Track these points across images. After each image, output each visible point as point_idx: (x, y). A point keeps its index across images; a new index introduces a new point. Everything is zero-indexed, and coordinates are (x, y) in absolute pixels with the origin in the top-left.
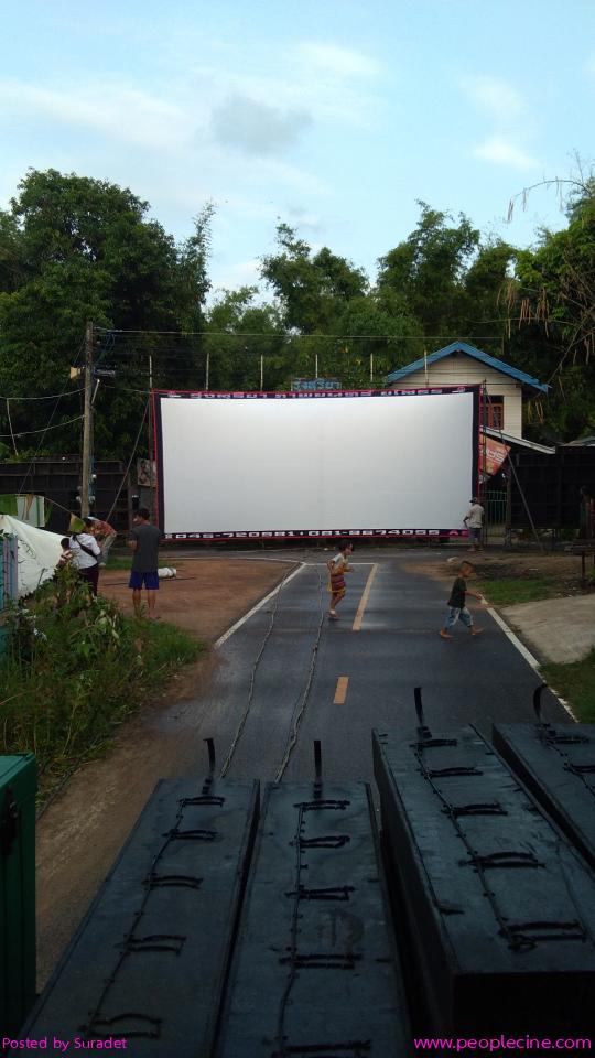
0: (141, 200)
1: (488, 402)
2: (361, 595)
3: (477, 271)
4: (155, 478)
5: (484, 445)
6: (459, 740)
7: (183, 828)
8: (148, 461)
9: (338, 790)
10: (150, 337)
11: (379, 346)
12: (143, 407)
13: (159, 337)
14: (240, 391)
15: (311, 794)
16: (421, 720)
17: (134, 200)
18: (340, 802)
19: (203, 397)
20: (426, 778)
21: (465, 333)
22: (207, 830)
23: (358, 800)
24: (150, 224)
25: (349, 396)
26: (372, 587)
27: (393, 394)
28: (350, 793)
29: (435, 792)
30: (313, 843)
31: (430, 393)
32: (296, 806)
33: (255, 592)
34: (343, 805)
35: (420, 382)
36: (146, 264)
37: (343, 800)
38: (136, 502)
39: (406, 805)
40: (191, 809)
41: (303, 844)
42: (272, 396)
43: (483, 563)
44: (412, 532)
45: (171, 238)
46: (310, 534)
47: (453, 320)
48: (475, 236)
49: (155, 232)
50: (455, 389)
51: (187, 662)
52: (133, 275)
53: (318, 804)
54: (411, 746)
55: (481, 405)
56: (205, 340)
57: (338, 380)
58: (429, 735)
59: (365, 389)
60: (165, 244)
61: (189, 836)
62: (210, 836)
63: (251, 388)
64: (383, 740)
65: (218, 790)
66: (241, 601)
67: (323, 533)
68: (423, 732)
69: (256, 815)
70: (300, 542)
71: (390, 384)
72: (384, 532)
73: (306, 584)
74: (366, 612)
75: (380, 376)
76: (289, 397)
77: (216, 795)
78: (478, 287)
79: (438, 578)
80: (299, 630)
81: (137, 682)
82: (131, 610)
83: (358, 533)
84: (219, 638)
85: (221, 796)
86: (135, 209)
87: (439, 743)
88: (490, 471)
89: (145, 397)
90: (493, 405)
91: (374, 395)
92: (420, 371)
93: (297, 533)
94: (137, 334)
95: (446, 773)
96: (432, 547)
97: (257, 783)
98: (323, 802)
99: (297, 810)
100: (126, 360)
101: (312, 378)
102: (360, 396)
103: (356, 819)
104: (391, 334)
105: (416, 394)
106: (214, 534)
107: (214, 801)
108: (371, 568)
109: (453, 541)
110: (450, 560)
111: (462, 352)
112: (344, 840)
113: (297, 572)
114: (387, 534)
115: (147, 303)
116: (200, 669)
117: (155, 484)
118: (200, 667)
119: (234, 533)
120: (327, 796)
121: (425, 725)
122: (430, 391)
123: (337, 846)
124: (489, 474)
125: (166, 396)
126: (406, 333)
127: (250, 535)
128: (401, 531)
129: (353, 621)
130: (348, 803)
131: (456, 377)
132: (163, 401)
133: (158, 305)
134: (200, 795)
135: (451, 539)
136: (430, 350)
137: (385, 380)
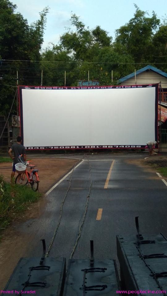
0: (13, 4)
1: (162, 91)
2: (108, 173)
3: (158, 36)
4: (19, 123)
5: (160, 109)
6: (156, 241)
7: (31, 281)
8: (16, 116)
9: (101, 263)
10: (17, 62)
11: (115, 67)
12: (14, 93)
13: (21, 63)
14: (56, 86)
15: (89, 265)
16: (138, 231)
17: (10, 4)
18: (102, 269)
19: (40, 89)
20: (142, 259)
21: (152, 62)
22: (42, 282)
23: (110, 268)
24: (17, 14)
25: (102, 88)
26: (112, 170)
27: (121, 88)
28: (107, 265)
29: (147, 266)
30: (90, 288)
31: (137, 87)
32: (82, 270)
33: (62, 172)
34: (104, 270)
35: (133, 82)
36: (15, 31)
37: (103, 267)
38: (11, 133)
39: (133, 272)
40: (35, 272)
41: (86, 289)
42: (69, 88)
43: (160, 160)
44: (129, 146)
45: (26, 20)
46: (86, 147)
47: (147, 56)
48: (158, 21)
49: (19, 18)
50: (148, 85)
51: (33, 202)
52: (10, 36)
53: (92, 270)
54: (134, 244)
55: (159, 92)
56: (41, 64)
57: (98, 82)
58: (142, 238)
59: (110, 86)
60: (24, 23)
61: (34, 285)
62: (43, 285)
63: (61, 85)
64: (121, 240)
65: (47, 263)
66: (56, 176)
67: (91, 147)
68: (139, 237)
69: (64, 275)
70: (81, 151)
71: (120, 83)
72: (117, 147)
73: (85, 169)
74: (110, 181)
75: (116, 80)
76: (77, 89)
77: (46, 265)
78: (158, 42)
79: (140, 166)
80: (81, 189)
81: (12, 211)
82: (9, 180)
83: (106, 147)
84: (47, 191)
85: (49, 265)
86: (10, 8)
87: (147, 242)
88: (162, 120)
89: (15, 89)
90: (164, 92)
91: (113, 88)
92: (133, 78)
93: (80, 147)
94: (12, 61)
95: (151, 257)
96: (137, 153)
97: (65, 259)
98: (95, 269)
99: (83, 272)
100: (7, 72)
101: (87, 81)
102: (107, 88)
103: (109, 277)
104: (120, 62)
105: (131, 88)
106: (45, 147)
107: (45, 268)
108: (112, 162)
109: (147, 150)
110: (145, 158)
111: (151, 70)
112: (105, 287)
113: (80, 163)
114: (119, 147)
115: (16, 49)
116: (39, 205)
117: (19, 126)
118: (38, 204)
119: (54, 147)
120: (96, 266)
121: (140, 234)
122: (137, 86)
123: (102, 290)
124: (162, 122)
125: (24, 88)
126: (127, 62)
127: (60, 147)
128: (125, 146)
129: (104, 184)
130: (106, 269)
131: (149, 80)
132: (23, 90)
133: (20, 49)
134: (39, 265)
135: (146, 149)
136: (137, 69)
137: (118, 81)
